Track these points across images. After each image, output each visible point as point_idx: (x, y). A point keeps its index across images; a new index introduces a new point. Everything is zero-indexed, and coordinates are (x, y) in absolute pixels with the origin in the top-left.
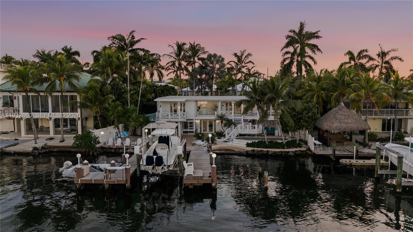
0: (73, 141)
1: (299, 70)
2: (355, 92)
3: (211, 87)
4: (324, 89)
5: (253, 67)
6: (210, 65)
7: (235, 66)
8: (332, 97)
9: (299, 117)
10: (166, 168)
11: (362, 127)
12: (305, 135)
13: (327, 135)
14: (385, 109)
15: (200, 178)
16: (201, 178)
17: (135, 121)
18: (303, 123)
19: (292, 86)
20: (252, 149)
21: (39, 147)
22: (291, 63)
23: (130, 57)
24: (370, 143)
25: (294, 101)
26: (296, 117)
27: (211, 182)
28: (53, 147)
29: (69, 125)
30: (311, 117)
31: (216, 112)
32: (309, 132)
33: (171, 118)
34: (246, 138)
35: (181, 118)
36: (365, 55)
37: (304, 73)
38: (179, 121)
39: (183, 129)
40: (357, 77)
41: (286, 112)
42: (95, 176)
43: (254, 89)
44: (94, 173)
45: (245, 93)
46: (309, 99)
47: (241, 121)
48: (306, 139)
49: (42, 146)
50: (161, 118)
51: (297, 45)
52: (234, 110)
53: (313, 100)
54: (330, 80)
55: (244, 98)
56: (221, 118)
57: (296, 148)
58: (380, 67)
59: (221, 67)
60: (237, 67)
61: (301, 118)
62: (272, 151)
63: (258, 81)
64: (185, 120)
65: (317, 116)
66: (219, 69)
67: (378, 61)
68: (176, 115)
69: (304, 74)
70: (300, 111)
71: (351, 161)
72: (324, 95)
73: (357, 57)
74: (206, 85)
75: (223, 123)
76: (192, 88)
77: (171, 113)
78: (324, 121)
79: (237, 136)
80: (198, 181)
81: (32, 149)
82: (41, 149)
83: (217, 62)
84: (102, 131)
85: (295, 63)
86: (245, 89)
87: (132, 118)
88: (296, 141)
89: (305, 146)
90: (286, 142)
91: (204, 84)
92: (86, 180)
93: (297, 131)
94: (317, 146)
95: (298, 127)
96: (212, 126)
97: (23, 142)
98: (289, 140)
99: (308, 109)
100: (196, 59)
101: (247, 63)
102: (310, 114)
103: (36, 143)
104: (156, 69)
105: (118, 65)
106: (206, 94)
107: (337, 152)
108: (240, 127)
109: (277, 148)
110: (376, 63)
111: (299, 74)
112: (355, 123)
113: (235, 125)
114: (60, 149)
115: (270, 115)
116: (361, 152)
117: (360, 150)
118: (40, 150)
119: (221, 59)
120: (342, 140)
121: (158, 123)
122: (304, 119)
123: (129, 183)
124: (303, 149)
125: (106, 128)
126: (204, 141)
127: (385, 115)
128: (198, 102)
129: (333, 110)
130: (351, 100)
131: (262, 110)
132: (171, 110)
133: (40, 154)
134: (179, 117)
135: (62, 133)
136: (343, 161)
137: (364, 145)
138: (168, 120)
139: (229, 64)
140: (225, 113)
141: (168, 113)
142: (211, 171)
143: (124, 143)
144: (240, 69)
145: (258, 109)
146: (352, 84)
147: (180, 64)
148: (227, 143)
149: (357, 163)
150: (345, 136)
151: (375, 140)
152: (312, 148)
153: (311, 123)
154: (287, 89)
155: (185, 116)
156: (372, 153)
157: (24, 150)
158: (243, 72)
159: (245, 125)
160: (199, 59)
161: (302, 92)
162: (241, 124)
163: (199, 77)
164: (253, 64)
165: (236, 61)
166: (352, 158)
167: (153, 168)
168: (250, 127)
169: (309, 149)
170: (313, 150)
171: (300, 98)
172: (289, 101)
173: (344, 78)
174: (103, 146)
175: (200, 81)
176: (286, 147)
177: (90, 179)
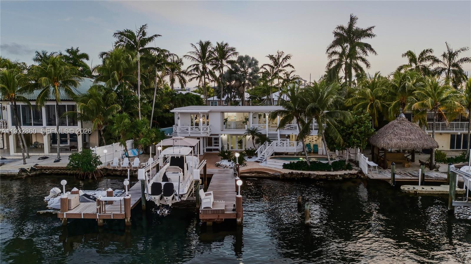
0: (68, 162)
1: (348, 74)
2: (419, 101)
3: (242, 96)
4: (379, 98)
5: (292, 72)
6: (241, 69)
7: (271, 70)
8: (389, 107)
9: (349, 132)
10: (177, 198)
11: (427, 144)
12: (356, 154)
13: (384, 154)
14: (455, 122)
15: (220, 212)
16: (223, 211)
17: (146, 136)
18: (353, 139)
19: (339, 94)
20: (290, 171)
21: (28, 169)
22: (339, 66)
23: (141, 58)
24: (437, 164)
25: (343, 111)
26: (345, 132)
27: (235, 218)
28: (44, 168)
29: (69, 141)
30: (364, 131)
31: (246, 126)
32: (361, 150)
33: (191, 133)
34: (283, 157)
35: (203, 133)
36: (429, 56)
37: (354, 78)
38: (201, 137)
39: (206, 147)
40: (422, 82)
41: (333, 127)
42: (86, 208)
43: (293, 98)
44: (86, 204)
45: (282, 102)
46: (360, 109)
47: (277, 136)
48: (358, 159)
49: (32, 168)
50: (180, 133)
51: (346, 45)
52: (269, 123)
53: (366, 111)
54: (387, 87)
55: (281, 108)
56: (253, 132)
57: (345, 170)
58: (447, 71)
59: (254, 71)
60: (273, 71)
61: (351, 133)
62: (315, 174)
63: (298, 88)
64: (209, 136)
65: (371, 131)
66: (251, 74)
67: (444, 64)
68: (197, 129)
69: (354, 80)
70: (350, 124)
71: (415, 188)
72: (380, 105)
73: (419, 59)
74: (236, 93)
75: (255, 138)
76: (219, 97)
77: (191, 127)
78: (380, 137)
79: (272, 155)
80: (219, 216)
81: (18, 171)
82: (30, 170)
83: (250, 65)
84: (106, 148)
85: (344, 66)
86: (282, 97)
87: (142, 134)
88: (345, 161)
89: (357, 168)
90: (333, 163)
91: (235, 92)
92: (73, 214)
93: (346, 150)
94: (372, 168)
95: (347, 144)
96: (242, 142)
97: (10, 162)
98: (335, 160)
99: (359, 122)
100: (224, 62)
101: (285, 66)
102: (362, 129)
103: (25, 163)
104: (177, 75)
105: (127, 68)
106: (236, 103)
107: (397, 176)
108: (275, 144)
109: (321, 170)
110: (441, 65)
111: (348, 79)
112: (419, 140)
113: (270, 142)
114: (53, 170)
115: (312, 129)
116: (427, 176)
117: (426, 174)
118: (29, 172)
119: (254, 62)
120: (401, 161)
121: (173, 139)
122: (356, 134)
123: (129, 218)
124: (353, 172)
125: (111, 145)
126: (231, 161)
127: (455, 129)
128: (225, 113)
129: (390, 123)
130: (414, 110)
131: (303, 123)
132: (191, 123)
133: (28, 176)
134: (202, 131)
135: (58, 150)
136: (405, 188)
137: (431, 167)
138: (187, 135)
139: (264, 68)
140: (257, 127)
141: (188, 127)
142: (235, 203)
143: (132, 164)
144: (276, 73)
145: (298, 123)
146: (415, 90)
147: (204, 68)
148: (260, 164)
149: (423, 190)
150: (405, 156)
151: (443, 160)
152: (366, 171)
153: (363, 139)
154: (334, 97)
155: (208, 131)
156: (441, 177)
157: (9, 172)
158: (281, 78)
159: (282, 141)
160: (228, 62)
161: (352, 101)
162: (277, 140)
163: (228, 84)
164: (293, 67)
165: (273, 65)
166: (416, 183)
167: (161, 198)
168: (288, 143)
169: (361, 172)
170: (367, 173)
171: (350, 108)
172: (336, 112)
173: (405, 83)
174: (106, 167)
175: (229, 89)
176: (332, 169)
177: (78, 213)
